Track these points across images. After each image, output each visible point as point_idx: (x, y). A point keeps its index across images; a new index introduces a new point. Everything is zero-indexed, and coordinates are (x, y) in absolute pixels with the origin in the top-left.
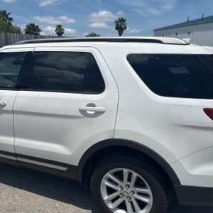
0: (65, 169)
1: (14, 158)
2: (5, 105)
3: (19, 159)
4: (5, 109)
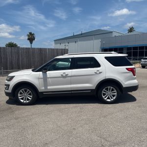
4: (68, 76)
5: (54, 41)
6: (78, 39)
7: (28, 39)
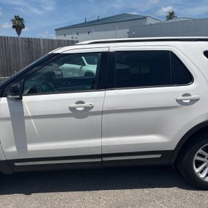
0: (159, 156)
1: (99, 160)
2: (93, 107)
3: (104, 159)
4: (92, 110)
5: (56, 30)
6: (93, 28)
7: (14, 27)
